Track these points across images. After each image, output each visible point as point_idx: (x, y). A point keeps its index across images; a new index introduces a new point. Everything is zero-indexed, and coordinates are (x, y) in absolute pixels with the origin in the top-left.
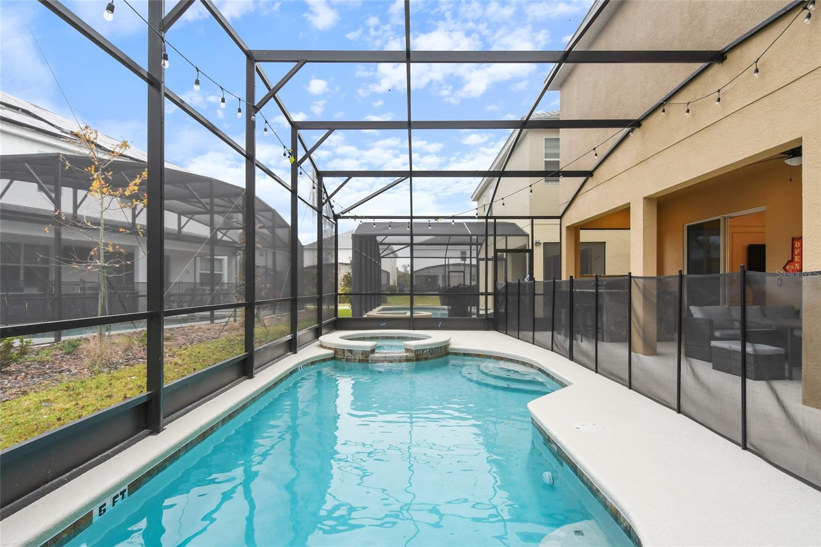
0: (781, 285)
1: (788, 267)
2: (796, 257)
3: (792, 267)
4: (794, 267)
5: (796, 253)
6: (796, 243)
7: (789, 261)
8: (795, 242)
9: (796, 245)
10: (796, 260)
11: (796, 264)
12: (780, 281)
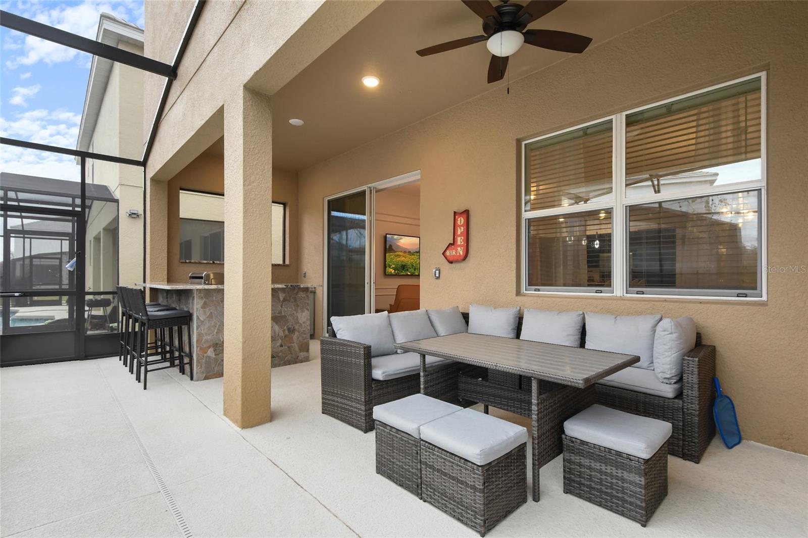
0: (438, 278)
1: (448, 253)
2: (459, 239)
3: (454, 253)
4: (456, 253)
5: (459, 233)
6: (459, 219)
7: (450, 244)
8: (457, 217)
9: (459, 222)
10: (459, 243)
11: (459, 249)
12: (437, 272)
